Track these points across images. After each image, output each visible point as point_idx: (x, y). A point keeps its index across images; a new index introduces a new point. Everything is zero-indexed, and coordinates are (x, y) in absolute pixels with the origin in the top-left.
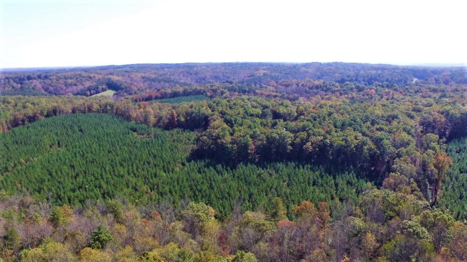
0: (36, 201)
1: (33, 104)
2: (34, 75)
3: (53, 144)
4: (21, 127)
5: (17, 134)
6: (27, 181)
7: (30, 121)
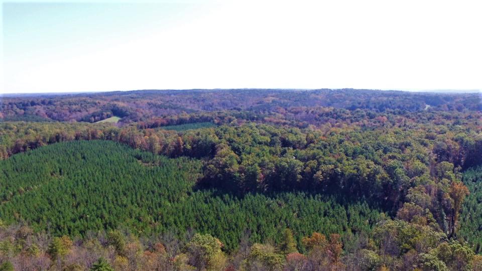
0: (34, 231)
1: (36, 130)
2: (38, 100)
3: (54, 172)
4: (22, 153)
5: (18, 162)
6: (25, 210)
7: (31, 148)
